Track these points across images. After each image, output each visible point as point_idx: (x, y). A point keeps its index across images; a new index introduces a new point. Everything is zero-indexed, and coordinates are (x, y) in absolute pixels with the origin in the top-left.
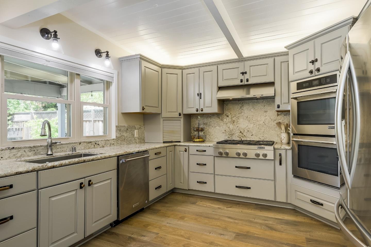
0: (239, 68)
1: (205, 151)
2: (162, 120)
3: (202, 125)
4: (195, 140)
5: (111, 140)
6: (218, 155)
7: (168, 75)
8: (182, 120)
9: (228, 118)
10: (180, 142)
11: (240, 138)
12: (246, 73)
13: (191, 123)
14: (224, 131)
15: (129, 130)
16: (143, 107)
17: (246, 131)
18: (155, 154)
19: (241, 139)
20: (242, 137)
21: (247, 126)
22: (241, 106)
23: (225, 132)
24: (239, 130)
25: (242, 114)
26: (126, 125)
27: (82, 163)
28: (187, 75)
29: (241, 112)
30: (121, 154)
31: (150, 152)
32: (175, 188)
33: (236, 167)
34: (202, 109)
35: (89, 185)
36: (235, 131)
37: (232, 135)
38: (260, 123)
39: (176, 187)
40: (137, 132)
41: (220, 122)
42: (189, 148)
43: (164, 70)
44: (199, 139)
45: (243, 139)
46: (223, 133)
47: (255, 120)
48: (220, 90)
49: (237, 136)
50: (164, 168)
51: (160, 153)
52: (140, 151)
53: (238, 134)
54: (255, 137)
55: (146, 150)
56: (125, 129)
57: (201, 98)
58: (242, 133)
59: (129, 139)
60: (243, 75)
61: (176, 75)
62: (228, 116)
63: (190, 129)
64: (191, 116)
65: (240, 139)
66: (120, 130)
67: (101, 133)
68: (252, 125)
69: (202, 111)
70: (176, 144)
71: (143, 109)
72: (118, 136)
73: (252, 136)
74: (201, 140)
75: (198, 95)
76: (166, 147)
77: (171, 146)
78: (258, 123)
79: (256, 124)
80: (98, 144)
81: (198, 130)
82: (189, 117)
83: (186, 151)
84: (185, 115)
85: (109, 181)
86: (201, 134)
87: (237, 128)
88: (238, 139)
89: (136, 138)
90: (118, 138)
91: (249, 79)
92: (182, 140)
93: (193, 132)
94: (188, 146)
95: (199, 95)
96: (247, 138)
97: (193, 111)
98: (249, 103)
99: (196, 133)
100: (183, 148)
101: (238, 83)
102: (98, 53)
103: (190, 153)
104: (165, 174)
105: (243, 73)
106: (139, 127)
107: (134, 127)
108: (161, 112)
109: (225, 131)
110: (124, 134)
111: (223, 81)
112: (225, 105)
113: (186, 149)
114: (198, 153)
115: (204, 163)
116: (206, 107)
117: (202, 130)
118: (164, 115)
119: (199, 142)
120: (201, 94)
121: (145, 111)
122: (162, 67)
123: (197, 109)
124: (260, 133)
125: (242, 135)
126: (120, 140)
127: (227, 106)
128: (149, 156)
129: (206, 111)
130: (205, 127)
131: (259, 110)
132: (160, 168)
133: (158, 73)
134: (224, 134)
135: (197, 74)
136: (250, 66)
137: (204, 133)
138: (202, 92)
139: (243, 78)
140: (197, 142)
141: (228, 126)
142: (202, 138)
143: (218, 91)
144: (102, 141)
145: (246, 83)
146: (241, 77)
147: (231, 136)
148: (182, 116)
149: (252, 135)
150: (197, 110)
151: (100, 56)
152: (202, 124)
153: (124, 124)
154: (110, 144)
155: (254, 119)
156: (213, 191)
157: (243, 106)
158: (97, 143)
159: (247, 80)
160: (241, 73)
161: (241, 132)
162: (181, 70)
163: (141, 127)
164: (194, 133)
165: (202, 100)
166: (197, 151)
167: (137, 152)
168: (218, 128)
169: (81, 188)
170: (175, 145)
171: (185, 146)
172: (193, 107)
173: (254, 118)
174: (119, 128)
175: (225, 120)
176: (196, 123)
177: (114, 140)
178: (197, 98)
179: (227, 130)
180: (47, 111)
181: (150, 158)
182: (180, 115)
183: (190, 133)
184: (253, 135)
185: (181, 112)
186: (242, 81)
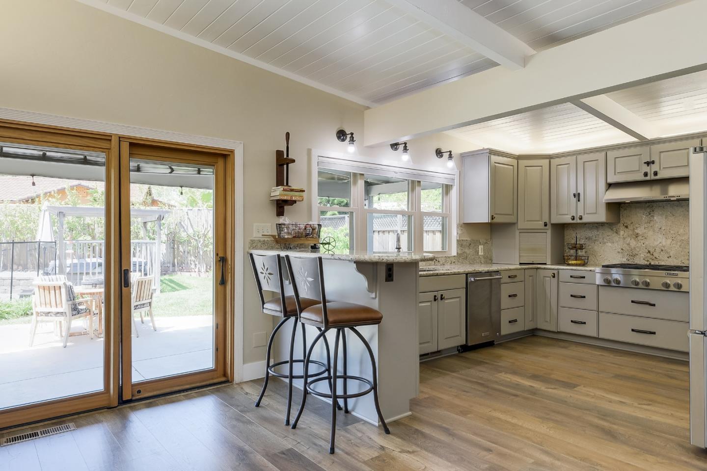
0: (641, 155)
1: (584, 277)
2: (517, 232)
3: (583, 241)
4: (570, 262)
5: (451, 257)
6: (604, 284)
7: (528, 168)
8: (549, 232)
9: (626, 230)
10: (545, 264)
11: (648, 261)
12: (653, 162)
13: (564, 237)
14: (620, 250)
15: (472, 245)
16: (492, 216)
17: (658, 250)
18: (509, 277)
19: (650, 263)
20: (650, 260)
21: (660, 243)
22: (650, 211)
23: (622, 251)
24: (646, 248)
25: (652, 224)
26: (469, 239)
27: (435, 276)
28: (557, 167)
29: (651, 221)
30: (470, 272)
31: (502, 273)
32: (537, 329)
33: (633, 302)
34: (581, 216)
35: (442, 299)
36: (638, 250)
37: (634, 256)
38: (683, 238)
39: (539, 327)
40: (482, 248)
41: (613, 235)
42: (558, 272)
43: (521, 162)
44: (576, 260)
45: (652, 263)
46: (619, 252)
47: (674, 234)
48: (611, 188)
49: (642, 259)
50: (520, 296)
51: (515, 276)
52: (489, 271)
53: (645, 255)
54: (675, 260)
55: (497, 270)
56: (468, 244)
57: (579, 201)
58: (652, 253)
59: (473, 257)
60: (648, 166)
61: (541, 167)
62: (627, 227)
63: (564, 246)
64: (566, 226)
65: (648, 263)
66: (462, 245)
67: (439, 249)
68: (669, 241)
69: (581, 218)
70: (539, 266)
71: (492, 219)
72: (459, 252)
73: (670, 259)
74: (579, 262)
75: (575, 195)
76: (525, 269)
77: (531, 269)
78: (679, 238)
79: (675, 239)
80: (439, 262)
81: (575, 247)
82: (560, 229)
83: (554, 277)
84: (554, 225)
85: (458, 299)
86: (580, 253)
87: (644, 245)
88: (643, 262)
89: (480, 256)
90: (459, 255)
91: (658, 172)
92: (549, 262)
93: (567, 251)
94: (558, 269)
95: (577, 196)
96: (660, 262)
97: (567, 219)
98: (664, 207)
99: (573, 252)
100: (550, 273)
101: (640, 177)
102: (439, 153)
103: (561, 279)
104: (522, 305)
105: (648, 163)
106: (485, 241)
107: (478, 242)
108: (516, 221)
109: (622, 249)
110: (466, 250)
111: (615, 174)
112: (623, 210)
113: (554, 274)
114: (573, 280)
115: (583, 295)
116: (587, 214)
117: (581, 247)
118: (521, 225)
119: (576, 265)
120: (579, 194)
121: (495, 221)
122: (519, 158)
123: (573, 216)
124: (682, 254)
125: (652, 256)
126: (462, 257)
127: (625, 211)
128: (501, 278)
129: (587, 219)
130: (588, 243)
131: (681, 217)
132: (515, 295)
133: (512, 167)
134: (620, 255)
135: (573, 166)
136: (660, 152)
137: (586, 252)
138: (581, 191)
139: (648, 171)
140: (572, 265)
141: (628, 242)
142: (581, 260)
143: (607, 190)
144: (442, 257)
145: (653, 177)
146: (646, 169)
147: (632, 258)
148: (549, 226)
149: (668, 257)
150: (573, 218)
151: (442, 156)
152: (583, 239)
153: (466, 238)
154: (450, 262)
155: (672, 232)
156: (595, 335)
157: (653, 211)
158: (437, 259)
159: (656, 174)
160: (645, 163)
161: (649, 252)
162: (548, 160)
163: (488, 242)
164: (569, 252)
165: (581, 204)
166: (571, 277)
167: (487, 271)
168: (610, 244)
169: (435, 300)
170: (537, 268)
171: (553, 269)
172: (567, 213)
173: (673, 230)
174: (460, 243)
175: (622, 233)
176: (571, 237)
177: (455, 258)
178: (574, 200)
179: (625, 247)
180: (325, 216)
181: (502, 281)
182: (546, 225)
183: (563, 251)
184: (670, 256)
185: (547, 221)
186: (646, 174)
